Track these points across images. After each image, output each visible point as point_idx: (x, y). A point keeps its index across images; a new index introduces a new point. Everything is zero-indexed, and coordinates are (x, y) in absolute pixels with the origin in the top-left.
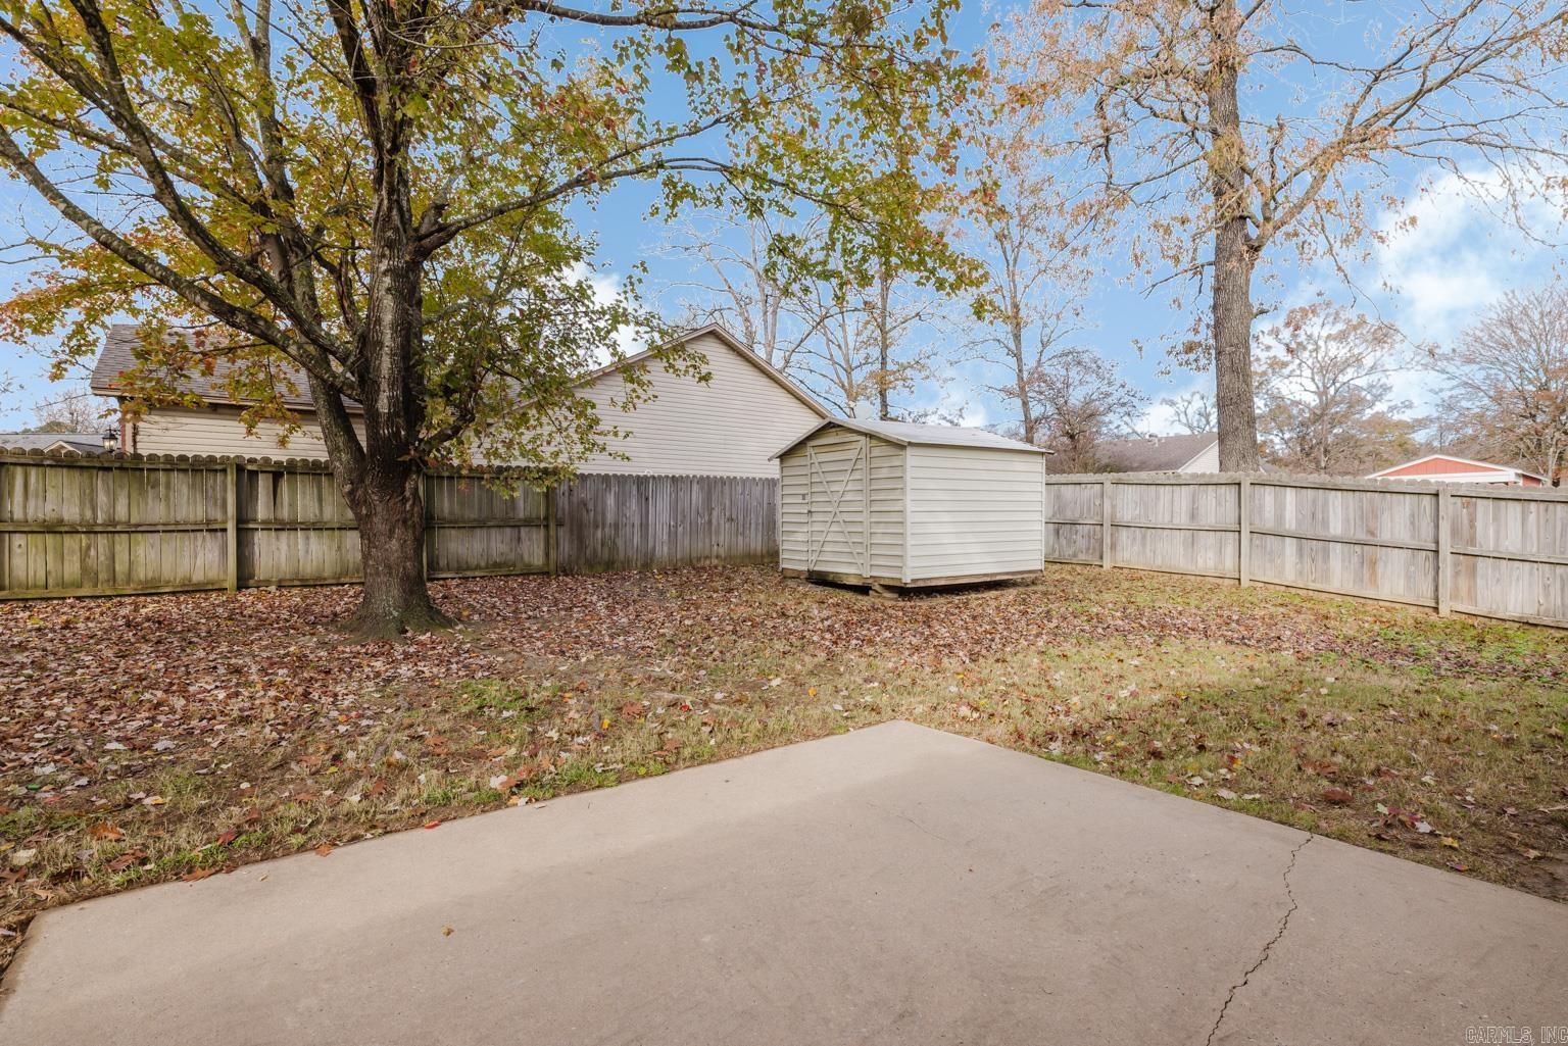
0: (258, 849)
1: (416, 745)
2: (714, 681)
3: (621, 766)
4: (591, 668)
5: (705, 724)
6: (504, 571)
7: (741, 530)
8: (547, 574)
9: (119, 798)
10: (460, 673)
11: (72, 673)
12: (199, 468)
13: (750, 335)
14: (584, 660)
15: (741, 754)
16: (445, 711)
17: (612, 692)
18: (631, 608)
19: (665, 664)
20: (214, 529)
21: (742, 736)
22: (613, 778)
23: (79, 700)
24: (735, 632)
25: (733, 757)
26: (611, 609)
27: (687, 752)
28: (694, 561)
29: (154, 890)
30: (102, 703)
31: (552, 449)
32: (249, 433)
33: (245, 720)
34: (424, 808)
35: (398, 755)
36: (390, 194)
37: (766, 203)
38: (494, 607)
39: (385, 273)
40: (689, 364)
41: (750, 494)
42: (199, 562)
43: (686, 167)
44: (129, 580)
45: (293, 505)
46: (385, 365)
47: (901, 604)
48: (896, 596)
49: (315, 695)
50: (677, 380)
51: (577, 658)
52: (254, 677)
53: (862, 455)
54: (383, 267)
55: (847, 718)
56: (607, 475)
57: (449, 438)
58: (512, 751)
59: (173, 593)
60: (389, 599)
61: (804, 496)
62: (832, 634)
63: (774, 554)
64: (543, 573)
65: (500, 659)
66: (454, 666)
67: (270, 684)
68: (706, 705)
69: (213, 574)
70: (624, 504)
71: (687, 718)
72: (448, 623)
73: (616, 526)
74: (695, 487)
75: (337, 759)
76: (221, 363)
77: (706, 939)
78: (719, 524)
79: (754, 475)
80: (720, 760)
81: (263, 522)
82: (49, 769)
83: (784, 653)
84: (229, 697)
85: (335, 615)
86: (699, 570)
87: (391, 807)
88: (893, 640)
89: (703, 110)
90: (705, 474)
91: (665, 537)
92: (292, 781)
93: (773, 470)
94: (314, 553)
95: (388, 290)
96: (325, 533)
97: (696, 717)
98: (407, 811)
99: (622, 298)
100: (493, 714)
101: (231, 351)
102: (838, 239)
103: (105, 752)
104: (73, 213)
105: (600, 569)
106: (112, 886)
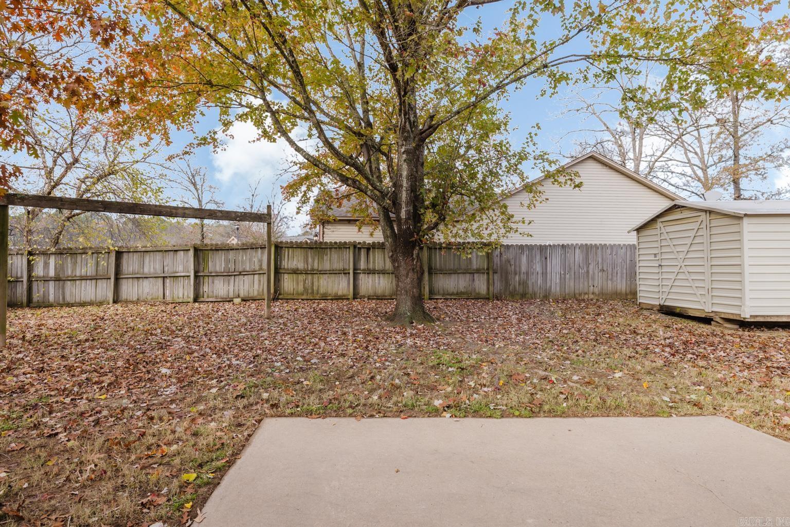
0: (335, 411)
1: (406, 377)
2: (574, 369)
3: (504, 408)
4: (500, 351)
5: (562, 393)
6: (465, 296)
7: (610, 277)
8: (488, 299)
9: (296, 380)
10: (434, 346)
11: (293, 329)
12: (341, 247)
13: (623, 155)
14: (497, 346)
15: (584, 416)
16: (422, 364)
17: (510, 366)
18: (531, 321)
19: (544, 354)
20: (346, 273)
21: (586, 405)
22: (499, 414)
23: (293, 339)
24: (596, 340)
25: (577, 416)
26: (519, 320)
27: (546, 408)
28: (577, 296)
29: (299, 419)
30: (299, 341)
31: (488, 232)
32: (359, 231)
33: (343, 355)
34: (402, 409)
35: (397, 381)
36: (405, 115)
37: (618, 71)
38: (457, 314)
39: (403, 153)
40: (567, 178)
41: (616, 254)
42: (340, 286)
43: (562, 63)
44: (318, 293)
45: (374, 262)
46: (404, 195)
47: (740, 333)
48: (737, 327)
49: (370, 348)
50: (561, 188)
51: (494, 345)
52: (350, 337)
53: (704, 225)
54: (403, 150)
55: (671, 407)
56: (522, 245)
57: (433, 228)
58: (449, 389)
59: (332, 299)
60: (406, 306)
61: (655, 255)
62: (671, 349)
63: (634, 294)
64: (487, 298)
65: (454, 341)
66: (431, 342)
67: (355, 341)
68: (565, 382)
69: (345, 292)
70: (532, 261)
71: (551, 388)
72: (432, 320)
73: (527, 273)
74: (577, 251)
75: (372, 378)
76: (345, 202)
77: (530, 521)
78: (594, 273)
79: (619, 243)
80: (568, 416)
81: (363, 270)
82: (279, 364)
83: (630, 357)
84: (339, 344)
85: (386, 313)
86: (580, 301)
87: (389, 405)
88: (726, 359)
89: (571, 27)
90: (584, 243)
91: (558, 281)
92: (354, 385)
93: (632, 239)
94: (383, 284)
95: (405, 160)
96: (386, 275)
97: (557, 388)
98: (395, 408)
99: (525, 146)
100: (444, 368)
101: (348, 196)
102: (675, 81)
103: (296, 360)
104: (298, 149)
105: (518, 297)
106: (286, 414)
